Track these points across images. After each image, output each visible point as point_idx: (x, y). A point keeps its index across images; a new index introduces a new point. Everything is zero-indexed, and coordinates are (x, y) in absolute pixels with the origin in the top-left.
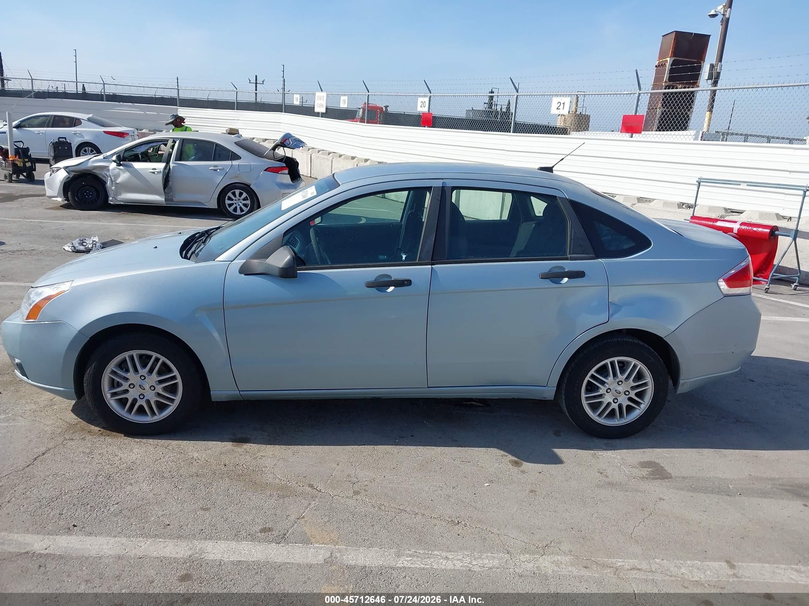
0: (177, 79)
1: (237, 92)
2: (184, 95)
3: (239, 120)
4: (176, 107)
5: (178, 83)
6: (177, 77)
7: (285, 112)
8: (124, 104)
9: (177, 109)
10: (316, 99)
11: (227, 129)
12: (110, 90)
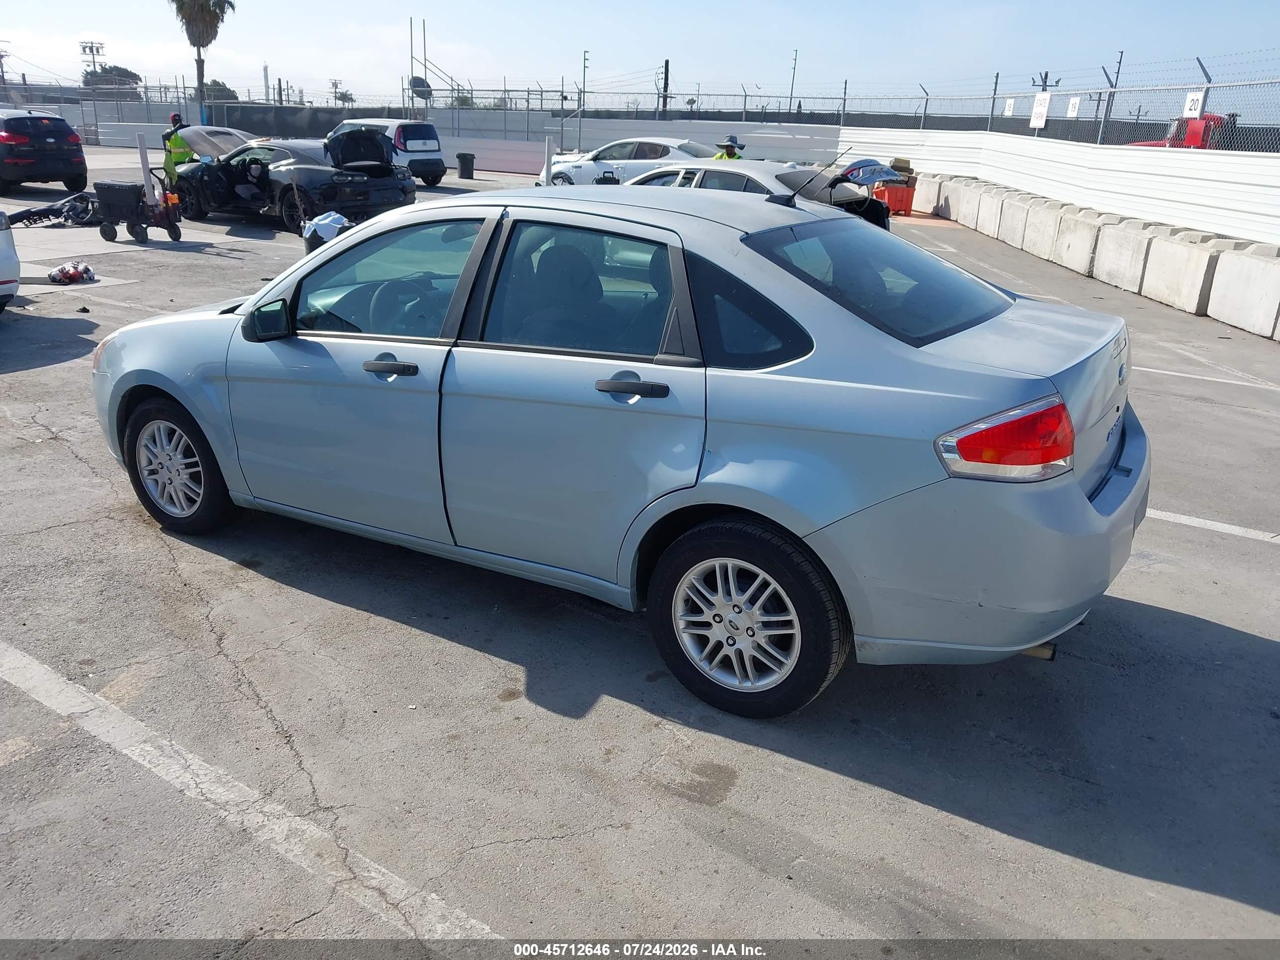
0: (846, 83)
1: (927, 100)
2: (853, 107)
3: (923, 145)
4: (838, 126)
5: (845, 88)
6: (846, 81)
7: (991, 131)
8: (769, 124)
9: (840, 130)
10: (1035, 104)
11: (891, 159)
12: (753, 106)
